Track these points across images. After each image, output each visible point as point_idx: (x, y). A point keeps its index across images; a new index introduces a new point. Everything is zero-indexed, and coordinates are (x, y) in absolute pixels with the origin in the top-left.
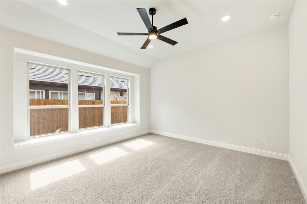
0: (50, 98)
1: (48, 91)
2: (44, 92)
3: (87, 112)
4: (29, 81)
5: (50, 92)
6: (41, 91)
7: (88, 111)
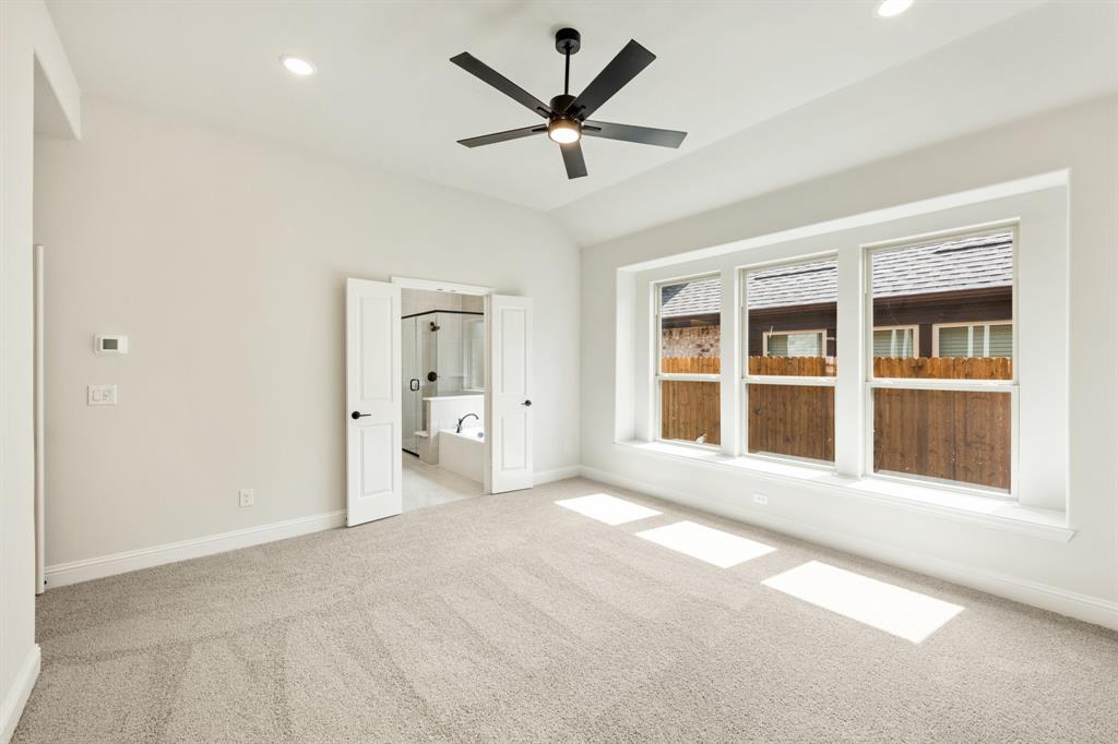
0: (936, 353)
1: (931, 325)
2: (916, 328)
3: (887, 406)
4: (872, 302)
5: (936, 328)
6: (906, 328)
7: (890, 403)
